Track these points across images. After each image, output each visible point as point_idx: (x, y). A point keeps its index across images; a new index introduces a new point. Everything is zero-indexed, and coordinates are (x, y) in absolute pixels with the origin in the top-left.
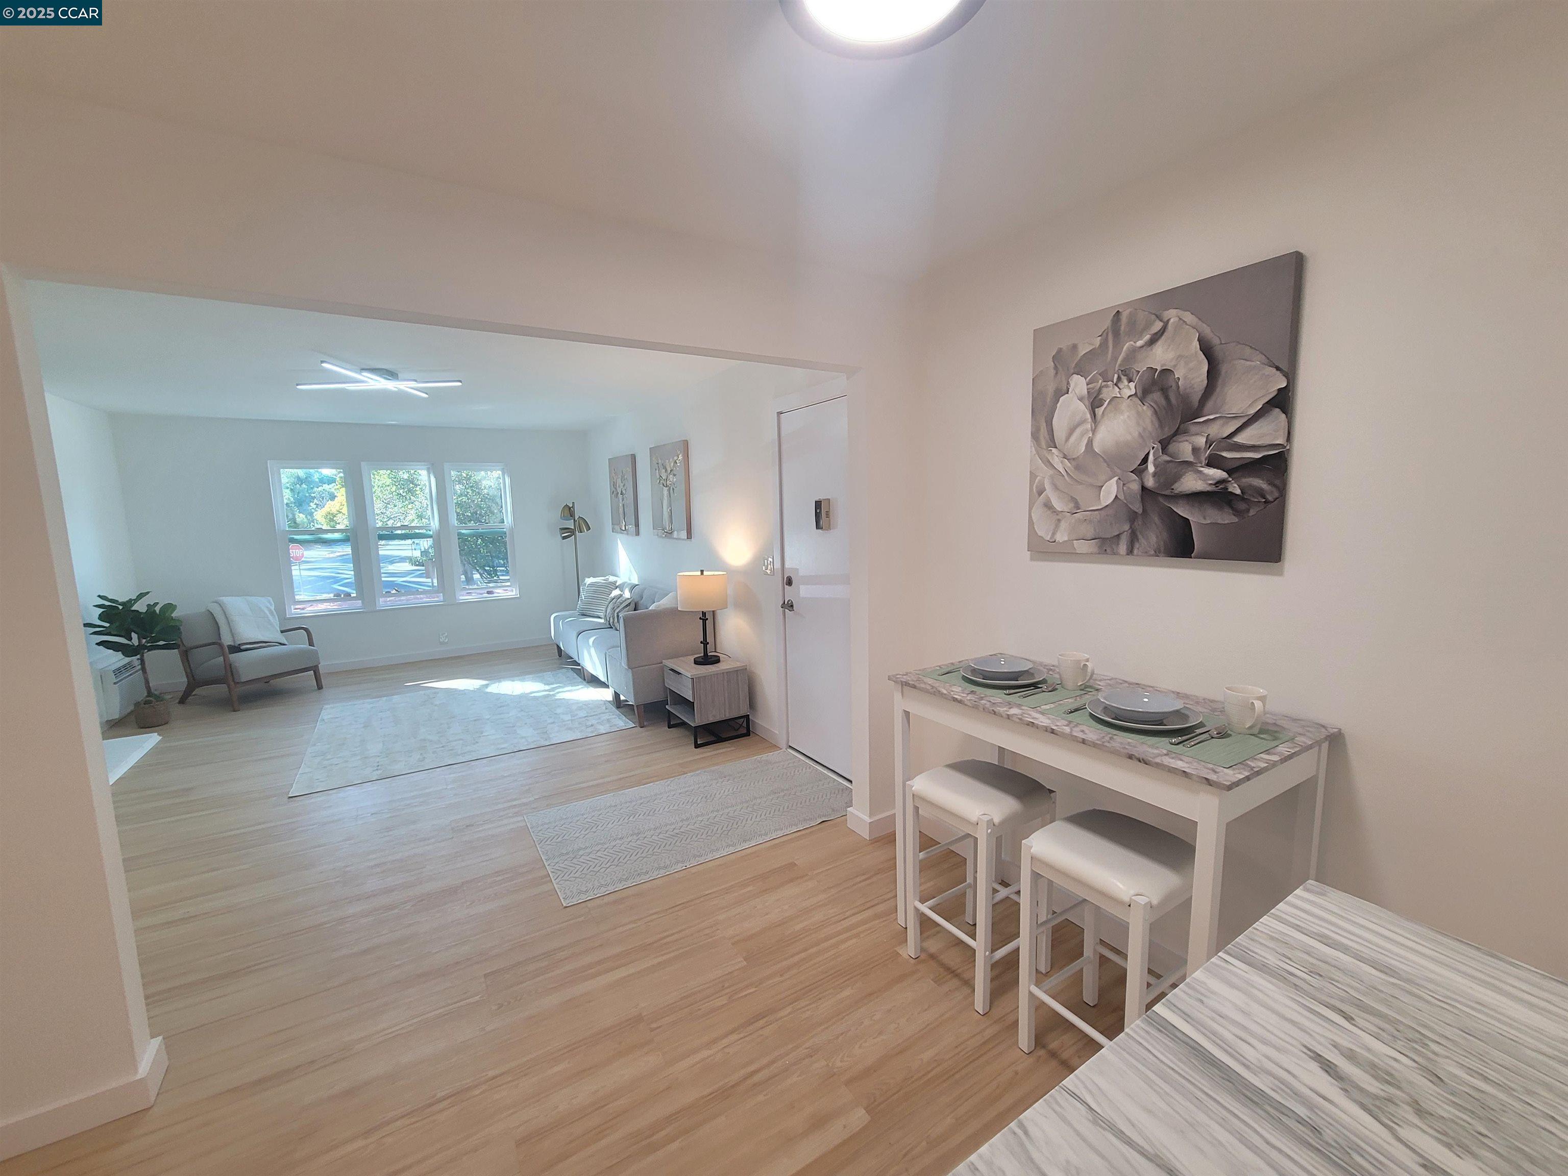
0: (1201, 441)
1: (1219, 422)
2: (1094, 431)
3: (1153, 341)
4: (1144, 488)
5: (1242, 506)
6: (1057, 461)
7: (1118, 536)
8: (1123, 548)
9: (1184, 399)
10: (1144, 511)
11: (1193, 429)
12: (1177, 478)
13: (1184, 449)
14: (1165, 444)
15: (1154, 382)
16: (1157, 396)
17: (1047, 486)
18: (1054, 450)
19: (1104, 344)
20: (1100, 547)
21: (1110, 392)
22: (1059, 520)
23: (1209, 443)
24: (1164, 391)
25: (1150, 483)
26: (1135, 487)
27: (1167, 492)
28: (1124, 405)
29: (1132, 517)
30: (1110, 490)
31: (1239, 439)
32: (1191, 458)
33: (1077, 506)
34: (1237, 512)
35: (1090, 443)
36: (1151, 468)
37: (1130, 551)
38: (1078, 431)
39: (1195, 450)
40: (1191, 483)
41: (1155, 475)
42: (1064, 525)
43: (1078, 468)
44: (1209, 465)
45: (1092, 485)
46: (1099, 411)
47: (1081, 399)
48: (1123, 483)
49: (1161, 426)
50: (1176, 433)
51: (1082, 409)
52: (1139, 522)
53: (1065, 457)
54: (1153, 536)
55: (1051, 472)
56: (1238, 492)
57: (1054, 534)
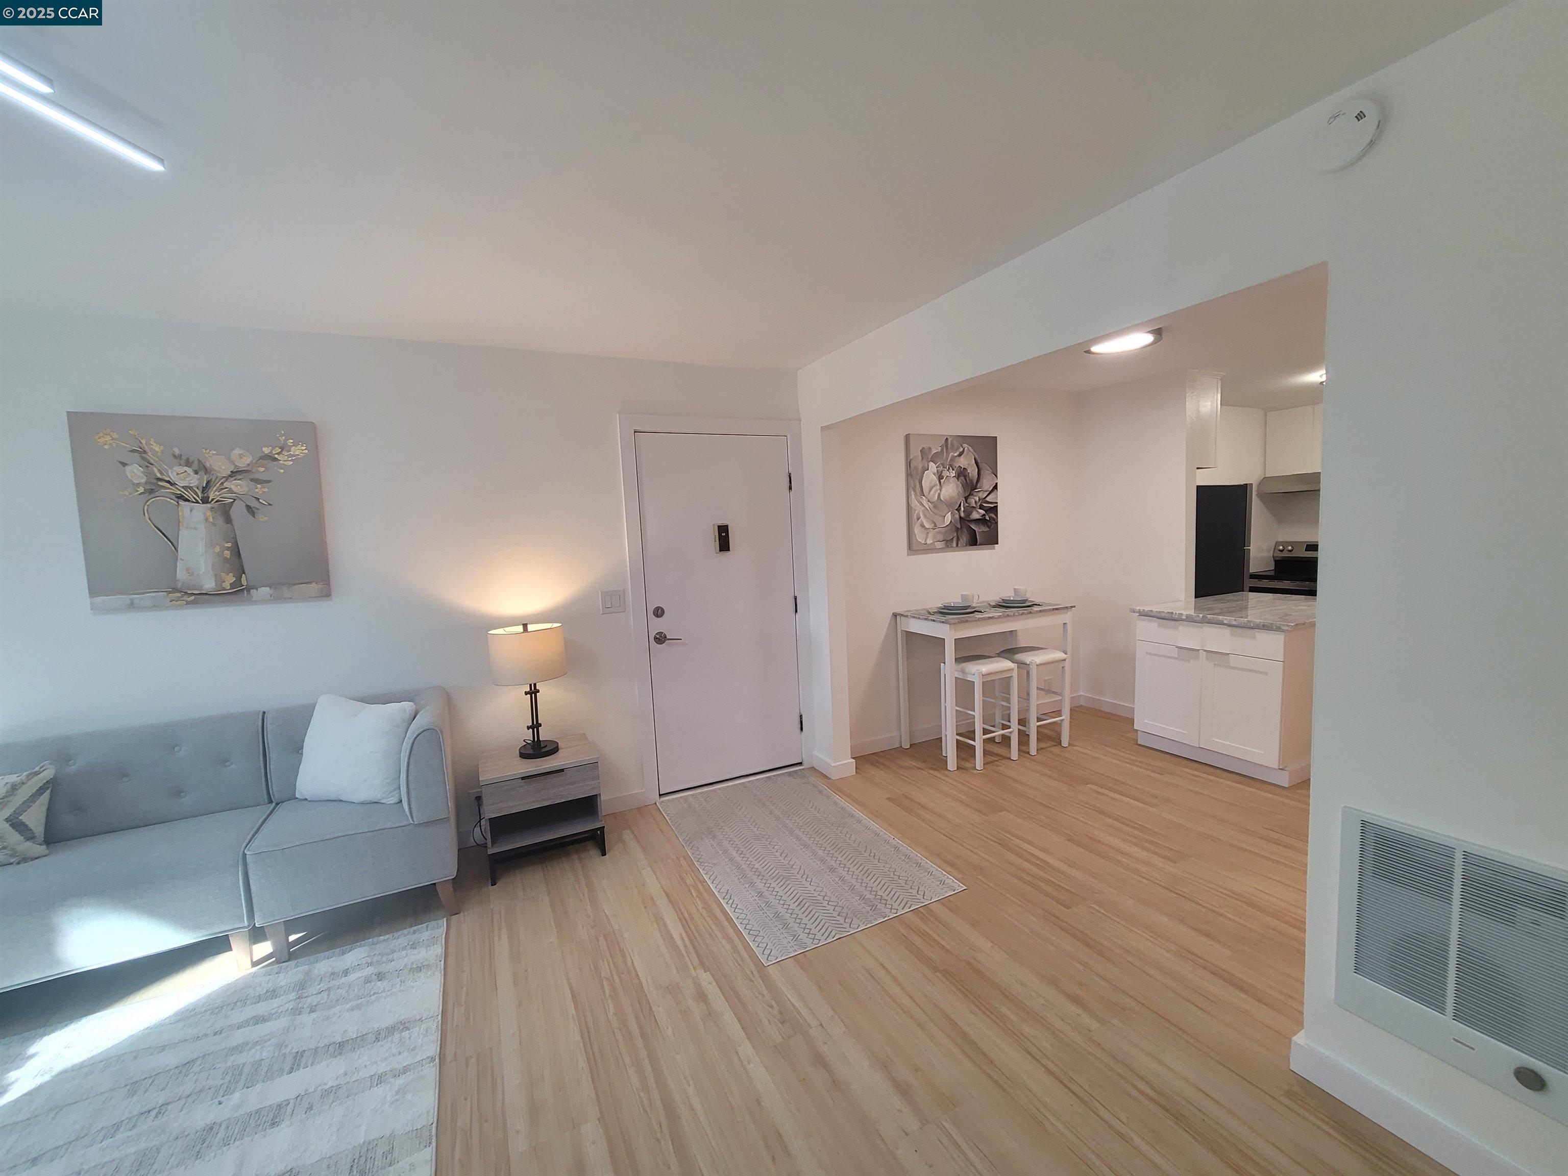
0: (977, 499)
1: (982, 492)
2: (941, 490)
3: (960, 455)
4: (960, 517)
5: (989, 524)
6: (925, 503)
7: (952, 539)
8: (954, 544)
9: (971, 481)
10: (961, 527)
11: (975, 494)
12: (971, 513)
13: (972, 501)
14: (966, 498)
15: (961, 473)
16: (963, 478)
17: (922, 516)
18: (924, 497)
19: (942, 450)
20: (946, 544)
21: (945, 473)
22: (928, 533)
23: (979, 499)
24: (965, 477)
25: (962, 515)
26: (957, 516)
27: (968, 519)
28: (952, 480)
29: (957, 530)
30: (948, 518)
31: (987, 499)
32: (975, 506)
33: (935, 525)
34: (989, 527)
35: (939, 495)
36: (962, 509)
37: (957, 545)
38: (934, 489)
39: (976, 502)
40: (975, 515)
41: (964, 511)
42: (930, 535)
43: (934, 507)
44: (980, 508)
45: (942, 516)
46: (942, 481)
47: (934, 474)
48: (953, 514)
49: (965, 491)
50: (969, 495)
51: (935, 479)
52: (959, 532)
53: (929, 501)
54: (964, 539)
55: (923, 508)
56: (988, 519)
57: (926, 540)
